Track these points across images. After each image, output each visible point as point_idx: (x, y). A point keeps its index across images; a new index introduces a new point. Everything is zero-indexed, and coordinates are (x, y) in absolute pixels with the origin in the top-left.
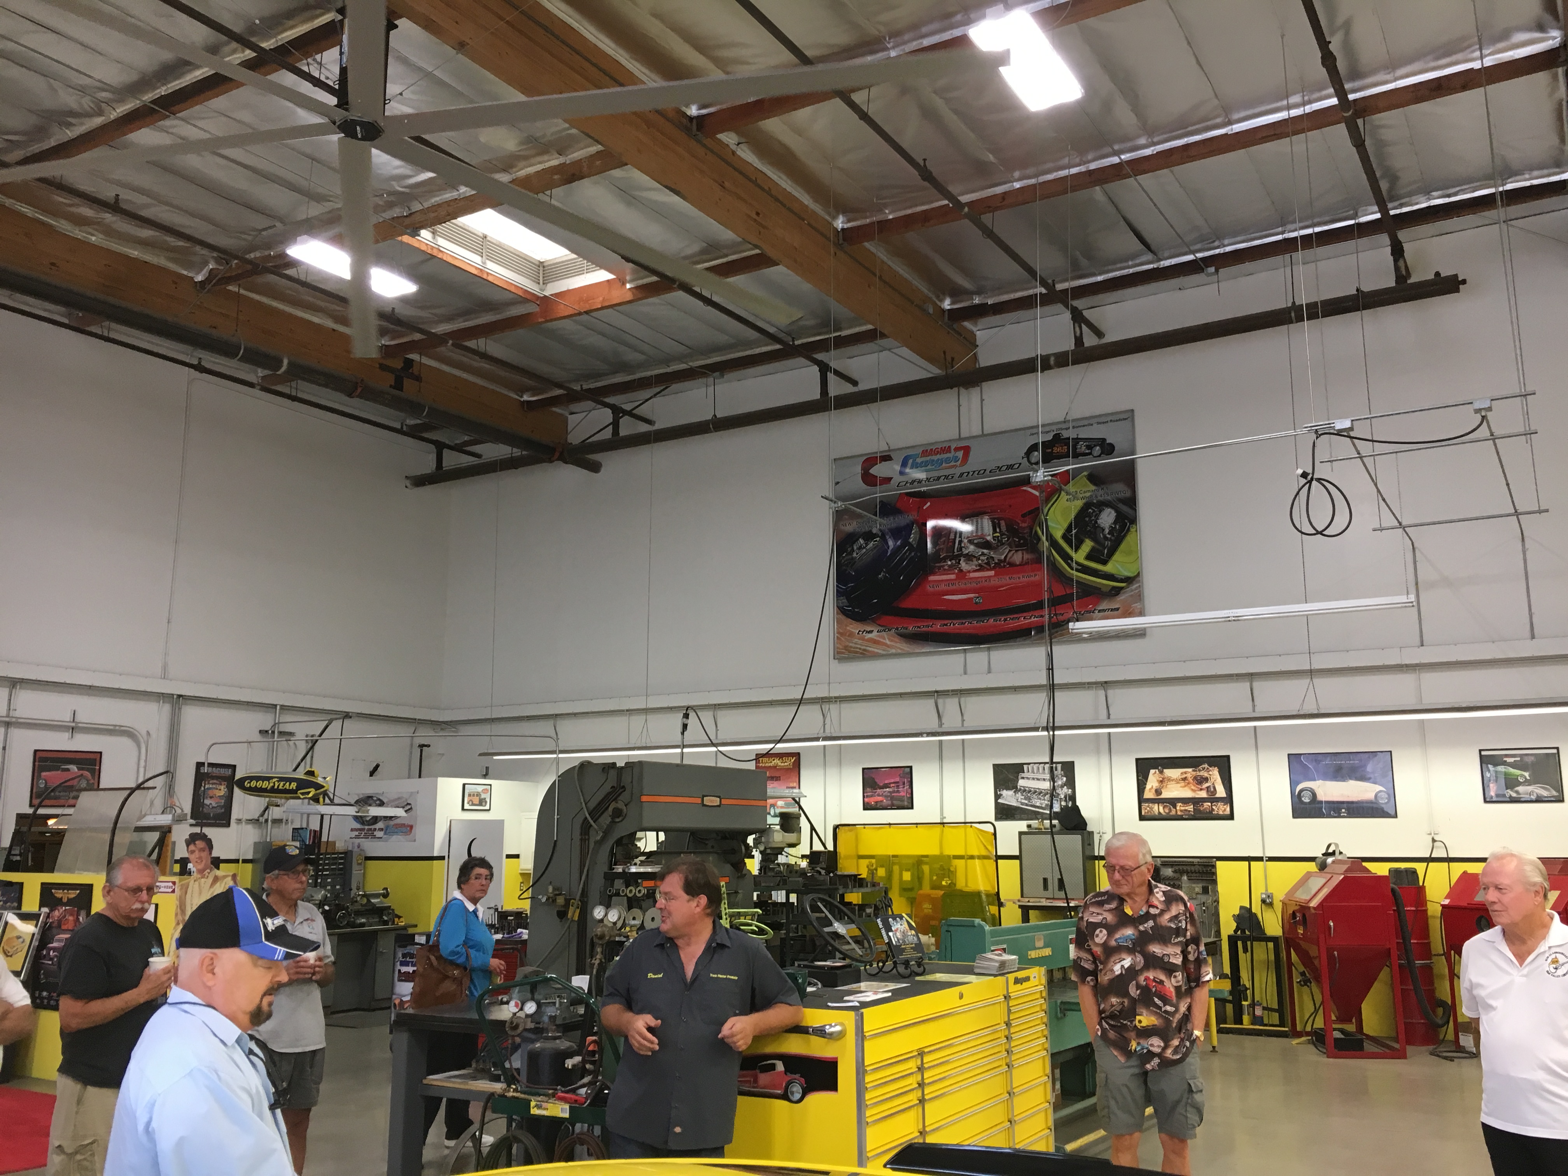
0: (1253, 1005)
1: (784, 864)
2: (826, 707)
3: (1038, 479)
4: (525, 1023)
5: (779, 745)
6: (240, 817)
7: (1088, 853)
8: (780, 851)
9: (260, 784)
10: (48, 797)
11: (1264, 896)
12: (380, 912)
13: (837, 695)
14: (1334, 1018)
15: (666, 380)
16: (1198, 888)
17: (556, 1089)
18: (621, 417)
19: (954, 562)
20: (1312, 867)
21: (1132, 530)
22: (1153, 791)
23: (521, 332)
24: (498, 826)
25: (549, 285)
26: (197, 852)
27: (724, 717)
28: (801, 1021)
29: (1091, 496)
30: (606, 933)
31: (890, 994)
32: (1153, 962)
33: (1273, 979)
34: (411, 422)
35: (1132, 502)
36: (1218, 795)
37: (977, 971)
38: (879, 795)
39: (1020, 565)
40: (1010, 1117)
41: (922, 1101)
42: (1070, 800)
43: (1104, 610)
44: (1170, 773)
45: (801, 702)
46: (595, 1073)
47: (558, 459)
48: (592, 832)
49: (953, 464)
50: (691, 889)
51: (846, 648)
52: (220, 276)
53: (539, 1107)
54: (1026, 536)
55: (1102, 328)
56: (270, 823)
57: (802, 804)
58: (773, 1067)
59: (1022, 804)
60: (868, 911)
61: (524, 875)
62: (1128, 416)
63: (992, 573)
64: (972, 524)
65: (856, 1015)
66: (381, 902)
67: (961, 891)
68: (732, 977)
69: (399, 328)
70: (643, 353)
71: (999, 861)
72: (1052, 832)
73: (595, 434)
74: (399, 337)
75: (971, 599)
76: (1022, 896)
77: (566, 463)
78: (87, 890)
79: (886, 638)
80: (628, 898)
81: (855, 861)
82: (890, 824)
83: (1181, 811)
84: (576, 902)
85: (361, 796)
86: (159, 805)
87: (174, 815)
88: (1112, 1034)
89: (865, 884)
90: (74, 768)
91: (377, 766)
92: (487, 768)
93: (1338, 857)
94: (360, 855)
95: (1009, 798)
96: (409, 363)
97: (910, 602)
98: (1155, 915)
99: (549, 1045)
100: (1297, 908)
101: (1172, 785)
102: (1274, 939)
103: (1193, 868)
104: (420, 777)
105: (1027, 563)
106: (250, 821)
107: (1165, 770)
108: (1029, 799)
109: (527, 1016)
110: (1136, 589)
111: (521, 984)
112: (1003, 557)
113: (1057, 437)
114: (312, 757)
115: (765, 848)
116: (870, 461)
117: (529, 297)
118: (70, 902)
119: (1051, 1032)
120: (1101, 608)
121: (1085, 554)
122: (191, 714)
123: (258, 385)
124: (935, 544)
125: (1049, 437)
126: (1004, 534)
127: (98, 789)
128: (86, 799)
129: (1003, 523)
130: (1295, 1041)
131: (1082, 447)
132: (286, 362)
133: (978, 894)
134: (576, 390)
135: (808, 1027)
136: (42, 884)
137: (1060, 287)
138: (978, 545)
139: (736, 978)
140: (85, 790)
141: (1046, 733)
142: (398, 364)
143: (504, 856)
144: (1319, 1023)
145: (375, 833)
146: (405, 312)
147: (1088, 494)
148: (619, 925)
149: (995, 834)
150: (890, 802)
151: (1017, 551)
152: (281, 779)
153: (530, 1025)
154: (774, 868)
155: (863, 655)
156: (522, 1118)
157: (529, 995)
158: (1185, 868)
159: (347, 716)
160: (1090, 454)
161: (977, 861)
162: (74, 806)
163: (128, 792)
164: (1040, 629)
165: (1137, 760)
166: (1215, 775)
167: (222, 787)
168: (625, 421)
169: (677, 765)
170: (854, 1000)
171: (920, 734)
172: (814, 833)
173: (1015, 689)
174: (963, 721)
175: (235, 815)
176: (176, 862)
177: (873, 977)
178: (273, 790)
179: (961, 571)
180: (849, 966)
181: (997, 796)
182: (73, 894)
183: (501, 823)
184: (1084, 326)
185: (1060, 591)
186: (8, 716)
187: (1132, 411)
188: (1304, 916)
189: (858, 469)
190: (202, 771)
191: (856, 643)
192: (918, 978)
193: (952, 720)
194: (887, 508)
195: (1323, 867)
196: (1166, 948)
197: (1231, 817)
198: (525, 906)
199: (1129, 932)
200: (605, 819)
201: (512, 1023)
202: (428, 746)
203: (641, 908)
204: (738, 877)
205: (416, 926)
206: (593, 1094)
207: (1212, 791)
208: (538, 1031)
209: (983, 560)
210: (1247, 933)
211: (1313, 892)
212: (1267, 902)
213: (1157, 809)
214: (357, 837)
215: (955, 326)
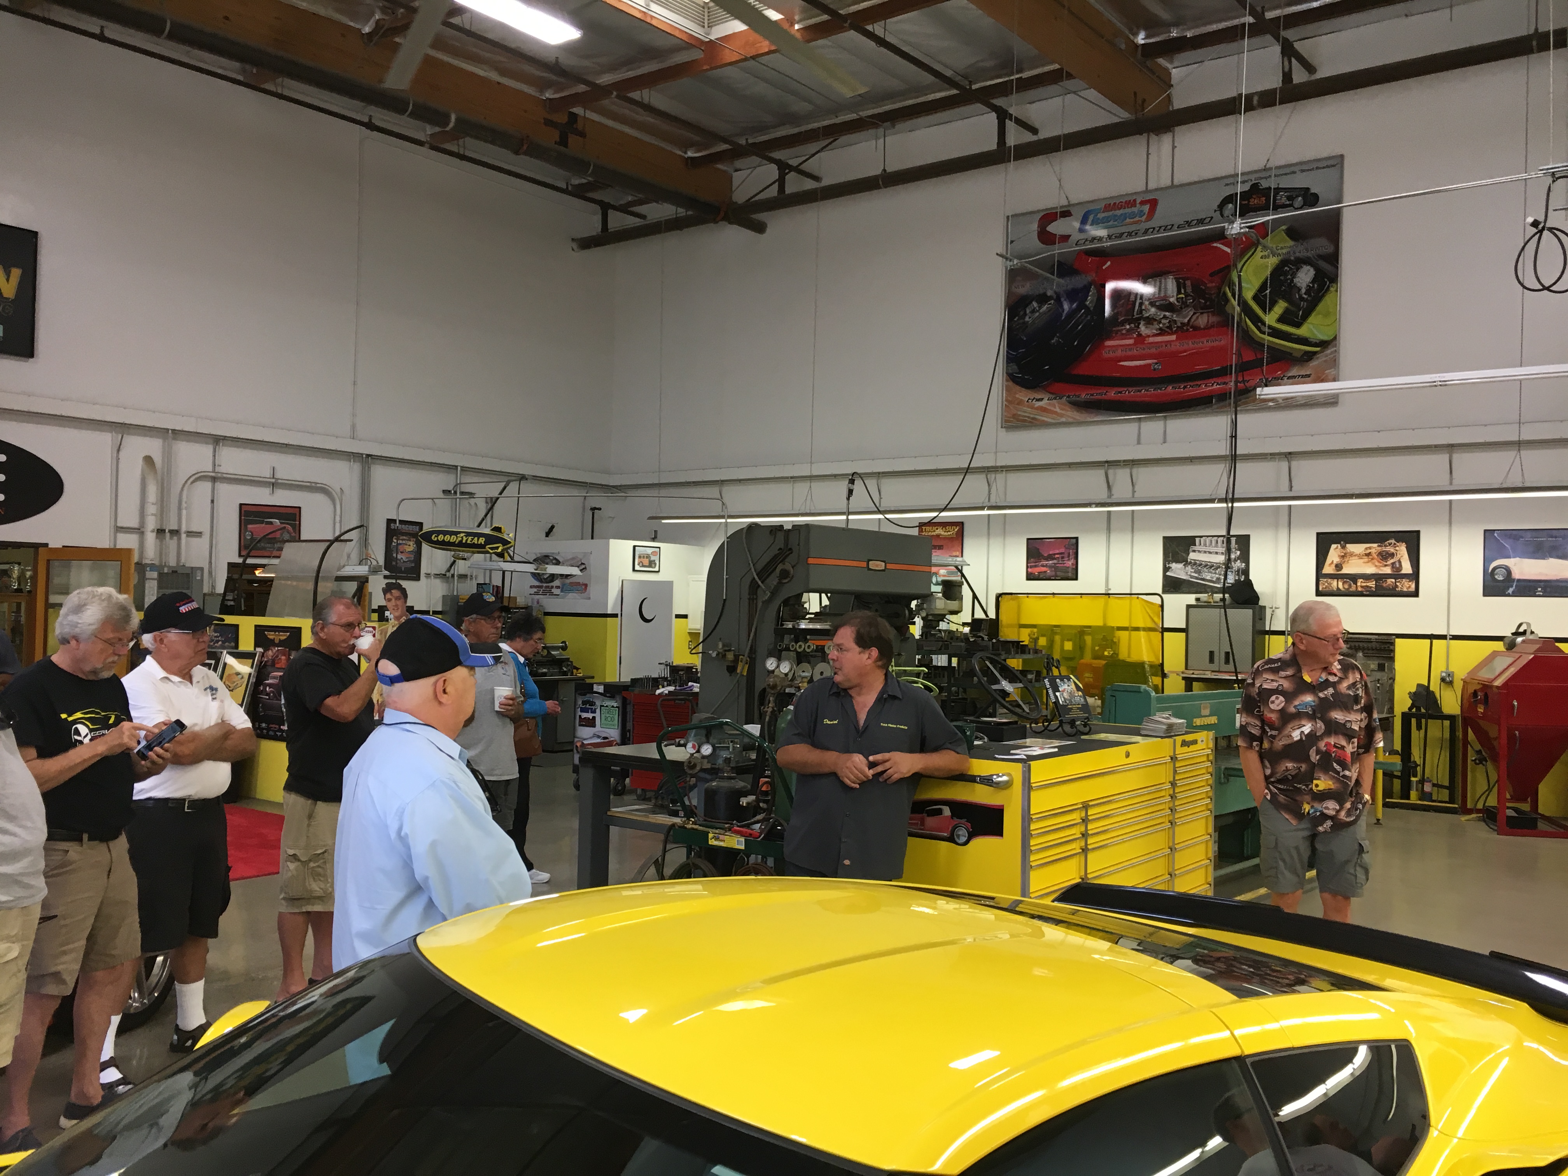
0: (1422, 782)
1: (945, 631)
2: (992, 476)
3: (1234, 232)
4: (702, 763)
5: (943, 514)
6: (429, 572)
7: (1258, 627)
8: (942, 617)
9: (447, 538)
10: (255, 548)
11: (1444, 674)
12: (559, 663)
13: (1004, 464)
14: (1508, 796)
15: (834, 132)
16: (1373, 665)
17: (732, 824)
18: (787, 174)
19: (1133, 325)
20: (1499, 646)
21: (1332, 289)
22: (1333, 566)
23: (684, 83)
24: (668, 586)
25: (714, 28)
26: (393, 600)
27: (888, 485)
28: (969, 769)
29: (1289, 253)
30: (778, 683)
31: (1056, 750)
32: (1333, 728)
33: (1446, 756)
34: (576, 181)
35: (1335, 258)
36: (1403, 572)
37: (1143, 732)
38: (1043, 566)
39: (1204, 329)
40: (1171, 870)
41: (1085, 850)
42: (1243, 574)
43: (1294, 377)
44: (1351, 547)
45: (967, 471)
46: (768, 811)
47: (723, 219)
48: (759, 592)
49: (1137, 219)
50: (863, 642)
51: (1014, 416)
52: (385, 28)
53: (717, 839)
54: (1213, 297)
55: (1314, 62)
56: (456, 578)
57: (964, 572)
58: (940, 812)
59: (1192, 577)
60: (1030, 676)
61: (693, 635)
62: (1336, 163)
63: (1174, 337)
64: (1155, 286)
65: (1023, 767)
66: (561, 654)
67: (1123, 661)
68: (902, 727)
69: (562, 80)
70: (810, 102)
71: (1166, 634)
72: (1224, 605)
73: (761, 192)
74: (562, 90)
75: (1150, 365)
76: (1186, 668)
77: (730, 223)
78: (296, 632)
79: (1057, 406)
80: (798, 653)
81: (1016, 630)
82: (1053, 594)
83: (1362, 587)
84: (745, 658)
85: (539, 555)
86: (355, 556)
87: (370, 566)
88: (1282, 798)
89: (1027, 651)
90: (277, 522)
91: (552, 527)
92: (656, 532)
93: (1529, 636)
94: (539, 610)
95: (1179, 571)
96: (574, 117)
97: (1083, 369)
98: (1335, 683)
99: (725, 784)
100: (1480, 686)
101: (1354, 561)
102: (1452, 718)
103: (1370, 645)
104: (592, 538)
105: (1212, 326)
106: (437, 576)
107: (1347, 545)
108: (1199, 572)
109: (704, 757)
110: (1332, 353)
111: (696, 727)
112: (1186, 320)
113: (1255, 187)
114: (492, 517)
115: (927, 615)
116: (1049, 217)
117: (693, 42)
118: (281, 643)
119: (1215, 793)
120: (1290, 375)
121: (1277, 316)
122: (380, 474)
123: (427, 142)
124: (1114, 306)
125: (1247, 187)
126: (1190, 295)
127: (300, 540)
128: (290, 550)
129: (1188, 283)
130: (1464, 818)
131: (1282, 199)
132: (453, 117)
133: (1142, 665)
134: (741, 145)
135: (975, 776)
136: (256, 626)
137: (1270, 15)
138: (1161, 308)
139: (906, 728)
140: (288, 541)
141: (1225, 505)
142: (562, 118)
143: (674, 616)
144: (1492, 801)
145: (553, 590)
146: (567, 62)
147: (1284, 251)
148: (790, 676)
149: (1162, 606)
150: (1053, 573)
151: (1202, 313)
152: (468, 534)
153: (707, 766)
154: (935, 635)
155: (1031, 423)
156: (700, 848)
157: (704, 739)
158: (1361, 644)
159: (522, 478)
160: (1291, 205)
161: (1142, 633)
162: (279, 557)
163: (328, 544)
164: (1223, 397)
165: (1318, 534)
166: (1402, 551)
167: (411, 543)
168: (791, 177)
169: (843, 529)
170: (1021, 754)
171: (1088, 505)
172: (976, 602)
173: (1191, 460)
174: (1134, 492)
175: (424, 569)
176: (374, 611)
177: (1037, 734)
178: (461, 544)
179: (1140, 335)
180: (1016, 723)
181: (1166, 569)
182: (283, 636)
183: (670, 584)
184: (1293, 60)
185: (1249, 356)
186: (214, 471)
187: (1342, 156)
188: (1486, 696)
189: (1035, 226)
190: (393, 527)
191: (1026, 411)
192: (1083, 737)
193: (1122, 490)
194: (1064, 268)
195: (1511, 646)
196: (1348, 715)
197: (1416, 594)
198: (696, 661)
199: (1309, 698)
200: (773, 580)
201: (690, 762)
202: (600, 509)
203: (809, 663)
204: (902, 640)
205: (593, 677)
206: (767, 829)
207: (1397, 567)
208: (714, 772)
209: (1164, 324)
210: (1423, 710)
211: (1497, 674)
212: (1447, 681)
213: (1335, 584)
214: (536, 593)
215: (1149, 63)
